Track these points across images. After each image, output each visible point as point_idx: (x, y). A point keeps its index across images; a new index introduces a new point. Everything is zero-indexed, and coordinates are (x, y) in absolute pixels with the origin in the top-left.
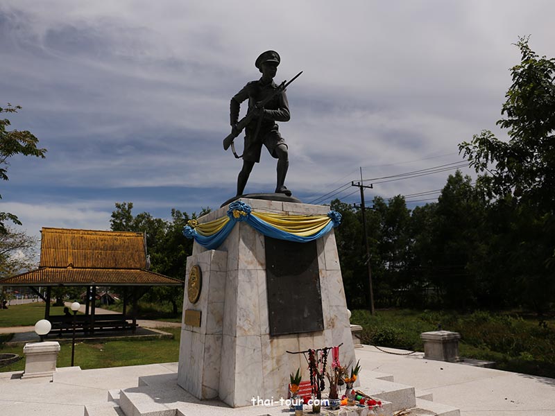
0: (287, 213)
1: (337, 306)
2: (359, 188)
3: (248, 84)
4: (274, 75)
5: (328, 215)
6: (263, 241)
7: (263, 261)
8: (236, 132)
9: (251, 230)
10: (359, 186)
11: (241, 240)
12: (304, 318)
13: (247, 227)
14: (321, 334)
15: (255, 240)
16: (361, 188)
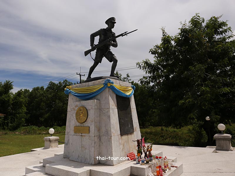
0: (121, 85)
1: (136, 123)
5: (132, 87)
6: (115, 96)
7: (116, 105)
9: (112, 92)
11: (110, 96)
12: (129, 128)
13: (111, 90)
14: (133, 134)
15: (113, 96)
16: (80, 75)
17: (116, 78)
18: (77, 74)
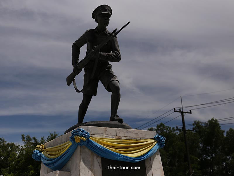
0: (120, 138)
2: (180, 114)
3: (87, 32)
4: (107, 24)
5: (154, 139)
6: (100, 162)
8: (77, 71)
9: (90, 153)
10: (180, 112)
11: (82, 161)
13: (87, 150)
15: (93, 161)
16: (182, 113)
17: (116, 123)
18: (175, 111)
